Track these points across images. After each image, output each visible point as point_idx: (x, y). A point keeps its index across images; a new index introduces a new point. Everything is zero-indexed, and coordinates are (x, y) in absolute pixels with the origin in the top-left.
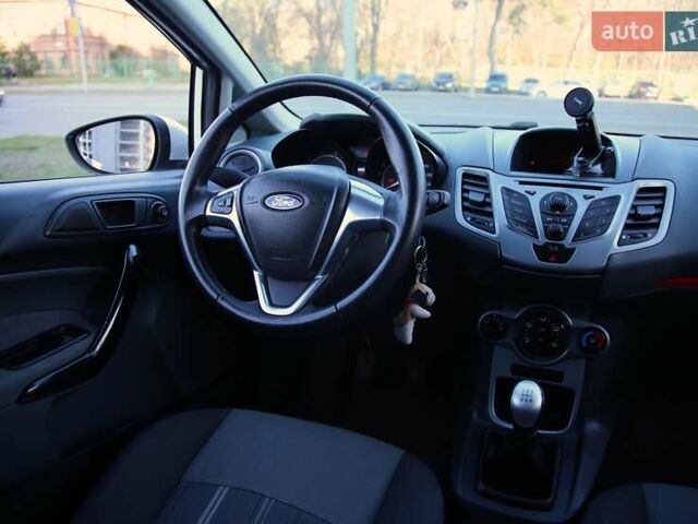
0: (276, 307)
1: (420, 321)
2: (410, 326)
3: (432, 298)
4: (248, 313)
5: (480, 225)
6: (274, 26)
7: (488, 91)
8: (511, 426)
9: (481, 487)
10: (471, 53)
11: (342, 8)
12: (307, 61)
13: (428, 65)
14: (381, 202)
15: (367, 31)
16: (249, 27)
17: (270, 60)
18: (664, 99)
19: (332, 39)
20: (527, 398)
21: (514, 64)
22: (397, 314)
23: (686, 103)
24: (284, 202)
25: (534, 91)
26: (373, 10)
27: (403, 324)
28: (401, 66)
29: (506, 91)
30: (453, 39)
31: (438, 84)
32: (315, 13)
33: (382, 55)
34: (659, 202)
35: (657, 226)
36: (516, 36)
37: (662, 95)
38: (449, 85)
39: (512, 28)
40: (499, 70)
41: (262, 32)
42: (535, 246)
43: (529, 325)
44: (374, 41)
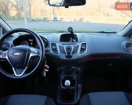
0: (18, 74)
1: (47, 72)
2: (45, 73)
3: (48, 67)
4: (13, 77)
5: (55, 53)
6: (8, 8)
7: (54, 21)
8: (65, 88)
9: (62, 100)
10: (50, 13)
11: (22, 5)
12: (16, 16)
13: (42, 16)
14: (37, 52)
15: (28, 9)
16: (2, 8)
17: (7, 16)
18: (86, 21)
19: (21, 11)
20: (68, 83)
21: (58, 15)
22: (42, 71)
23: (89, 22)
24: (17, 54)
25: (63, 20)
26: (29, 5)
27: (43, 73)
28: (36, 16)
29: (57, 21)
30: (46, 11)
31: (44, 20)
32: (17, 5)
33: (32, 14)
34: (85, 46)
35: (85, 50)
36: (58, 10)
37: (85, 20)
38: (46, 20)
39: (57, 9)
40: (56, 16)
41: (5, 9)
42: (66, 56)
43: (66, 70)
44: (30, 11)
